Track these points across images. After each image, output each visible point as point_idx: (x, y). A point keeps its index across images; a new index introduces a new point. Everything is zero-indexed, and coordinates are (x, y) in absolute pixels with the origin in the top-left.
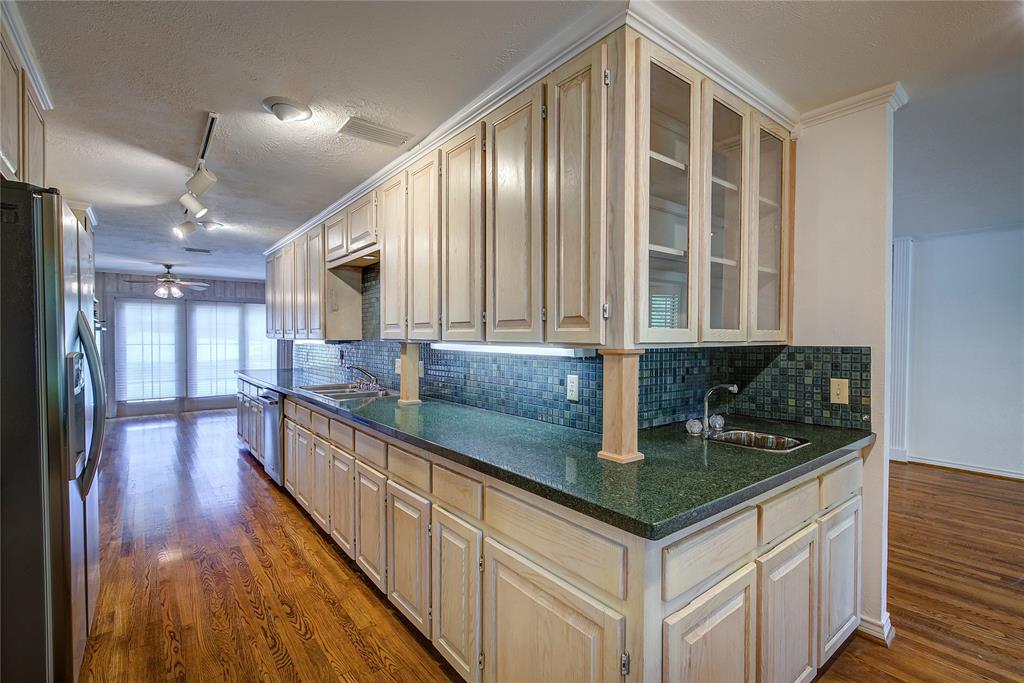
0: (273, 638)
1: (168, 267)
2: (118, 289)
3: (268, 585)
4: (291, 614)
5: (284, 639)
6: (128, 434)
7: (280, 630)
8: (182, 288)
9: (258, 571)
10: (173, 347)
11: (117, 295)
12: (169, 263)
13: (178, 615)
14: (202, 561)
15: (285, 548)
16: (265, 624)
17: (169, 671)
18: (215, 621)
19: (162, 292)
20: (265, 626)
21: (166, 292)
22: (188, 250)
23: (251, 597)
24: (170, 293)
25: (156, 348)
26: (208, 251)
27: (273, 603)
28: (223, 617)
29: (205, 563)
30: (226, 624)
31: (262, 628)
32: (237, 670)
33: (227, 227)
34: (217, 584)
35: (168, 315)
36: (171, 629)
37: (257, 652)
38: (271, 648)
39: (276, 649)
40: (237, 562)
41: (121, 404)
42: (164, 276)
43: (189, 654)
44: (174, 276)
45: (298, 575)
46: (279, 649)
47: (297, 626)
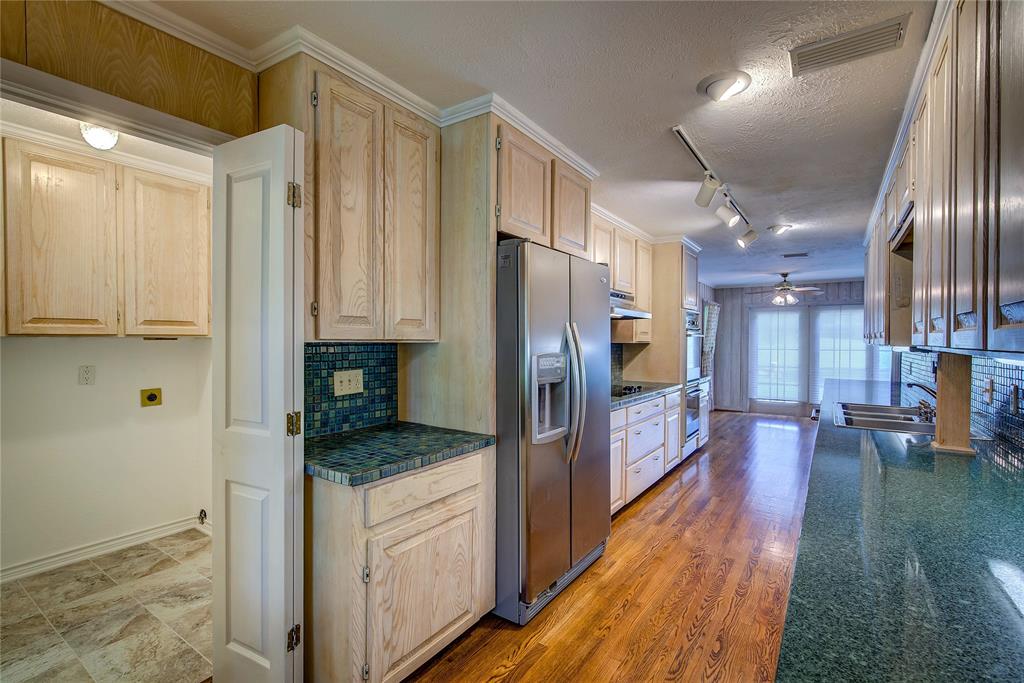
0: (680, 664)
1: (785, 275)
2: (752, 302)
3: (724, 612)
4: (715, 655)
5: (688, 673)
6: (757, 429)
7: (692, 663)
8: (794, 294)
9: (728, 592)
11: (751, 306)
12: (785, 272)
13: (642, 590)
14: (695, 557)
15: (773, 586)
16: (687, 646)
17: (600, 629)
18: (658, 614)
19: (778, 300)
20: (685, 649)
21: (783, 300)
22: (786, 256)
23: (700, 613)
24: (786, 301)
25: (781, 353)
26: (805, 255)
27: (711, 633)
28: (666, 615)
29: (695, 561)
30: (662, 622)
31: (682, 648)
32: (632, 668)
33: (796, 226)
34: (687, 584)
36: (629, 598)
37: (657, 666)
38: (670, 673)
39: (672, 676)
40: (720, 573)
41: (753, 402)
42: (780, 284)
43: (620, 627)
44: (790, 284)
45: (759, 623)
46: (674, 679)
47: (709, 671)
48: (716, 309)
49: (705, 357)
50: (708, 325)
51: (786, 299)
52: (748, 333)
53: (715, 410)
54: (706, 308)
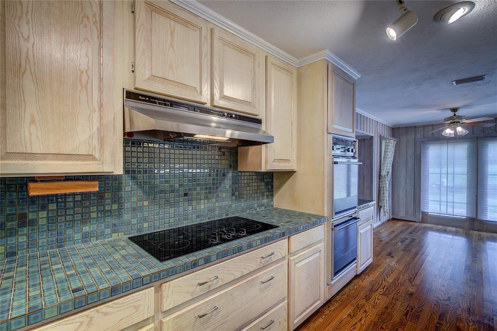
1: (454, 110)
2: (424, 136)
8: (464, 125)
10: (466, 176)
11: (423, 140)
19: (449, 131)
21: (453, 132)
22: (458, 82)
24: (456, 132)
25: (450, 177)
26: (482, 77)
35: (461, 151)
41: (425, 214)
42: (450, 119)
44: (460, 117)
48: (392, 143)
49: (382, 180)
50: (385, 155)
51: (455, 131)
52: (420, 161)
53: (393, 219)
54: (384, 142)
